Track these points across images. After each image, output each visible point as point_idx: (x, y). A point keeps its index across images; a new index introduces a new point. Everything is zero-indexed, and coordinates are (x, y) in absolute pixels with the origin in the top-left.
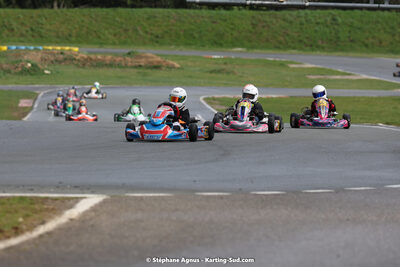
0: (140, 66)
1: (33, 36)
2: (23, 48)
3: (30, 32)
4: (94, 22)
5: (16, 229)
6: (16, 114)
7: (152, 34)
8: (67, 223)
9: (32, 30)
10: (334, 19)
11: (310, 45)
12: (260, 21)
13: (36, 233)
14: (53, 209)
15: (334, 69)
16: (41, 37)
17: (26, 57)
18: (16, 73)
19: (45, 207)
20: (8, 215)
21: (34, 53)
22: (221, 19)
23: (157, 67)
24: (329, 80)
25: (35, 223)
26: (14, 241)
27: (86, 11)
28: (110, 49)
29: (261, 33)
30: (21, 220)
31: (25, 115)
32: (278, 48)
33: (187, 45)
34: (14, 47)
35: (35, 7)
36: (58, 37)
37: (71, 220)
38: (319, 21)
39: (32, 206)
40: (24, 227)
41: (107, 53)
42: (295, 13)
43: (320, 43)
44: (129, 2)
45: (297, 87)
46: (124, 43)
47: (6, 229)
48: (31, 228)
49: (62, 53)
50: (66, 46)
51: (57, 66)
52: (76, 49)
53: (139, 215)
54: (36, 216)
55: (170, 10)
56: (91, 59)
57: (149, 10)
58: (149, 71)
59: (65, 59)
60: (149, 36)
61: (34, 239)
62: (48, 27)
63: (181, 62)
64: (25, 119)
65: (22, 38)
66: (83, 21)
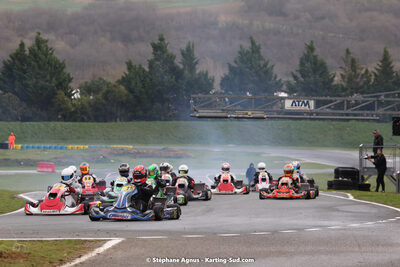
1: (105, 139)
2: (99, 146)
3: (103, 137)
5: (61, 261)
8: (95, 257)
13: (73, 264)
14: (89, 248)
16: (109, 139)
17: (99, 153)
21: (105, 149)
25: (74, 257)
27: (136, 123)
30: (65, 255)
35: (106, 121)
36: (120, 139)
37: (99, 254)
38: (280, 127)
39: (75, 246)
41: (150, 149)
44: (163, 118)
49: (122, 150)
50: (124, 145)
54: (76, 252)
56: (140, 153)
59: (124, 153)
65: (98, 140)
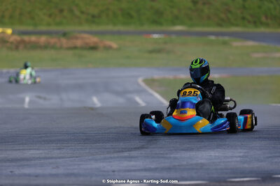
0: (75, 48)
7: (88, 14)
11: (254, 21)
23: (94, 48)
29: (202, 11)
32: (219, 25)
33: (125, 24)
43: (263, 19)
46: (60, 24)
52: (9, 31)
58: (85, 53)
60: (85, 16)
63: (119, 42)
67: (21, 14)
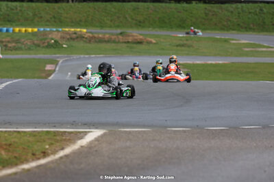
0: (128, 42)
1: (55, 22)
2: (48, 29)
3: (53, 19)
4: (97, 12)
5: (44, 153)
6: (44, 75)
7: (136, 20)
8: (79, 149)
9: (54, 17)
10: (261, 10)
11: (245, 27)
12: (210, 11)
14: (69, 139)
15: (261, 43)
16: (61, 22)
17: (50, 36)
18: (43, 47)
19: (64, 138)
20: (38, 144)
21: (56, 33)
22: (184, 10)
23: (140, 43)
24: (258, 51)
25: (57, 149)
26: (43, 161)
27: (91, 4)
28: (107, 30)
29: (211, 20)
30: (47, 147)
31: (50, 75)
32: (222, 29)
33: (161, 27)
34: (42, 29)
35: (57, 2)
36: (72, 22)
37: (82, 147)
38: (251, 11)
39: (55, 138)
40: (50, 152)
41: (106, 33)
42: (234, 5)
43: (251, 26)
45: (236, 56)
46: (118, 27)
47: (37, 153)
48: (55, 152)
49: (75, 33)
50: (78, 28)
51: (71, 42)
52: (85, 30)
53: (128, 144)
54: (58, 144)
55: (148, 4)
56: (95, 38)
57: (134, 4)
58: (135, 45)
59: (77, 38)
60: (134, 22)
61: (57, 160)
62: (65, 15)
63: (157, 39)
64: (50, 78)
65: (48, 23)
66: (89, 11)
67: (92, 19)
